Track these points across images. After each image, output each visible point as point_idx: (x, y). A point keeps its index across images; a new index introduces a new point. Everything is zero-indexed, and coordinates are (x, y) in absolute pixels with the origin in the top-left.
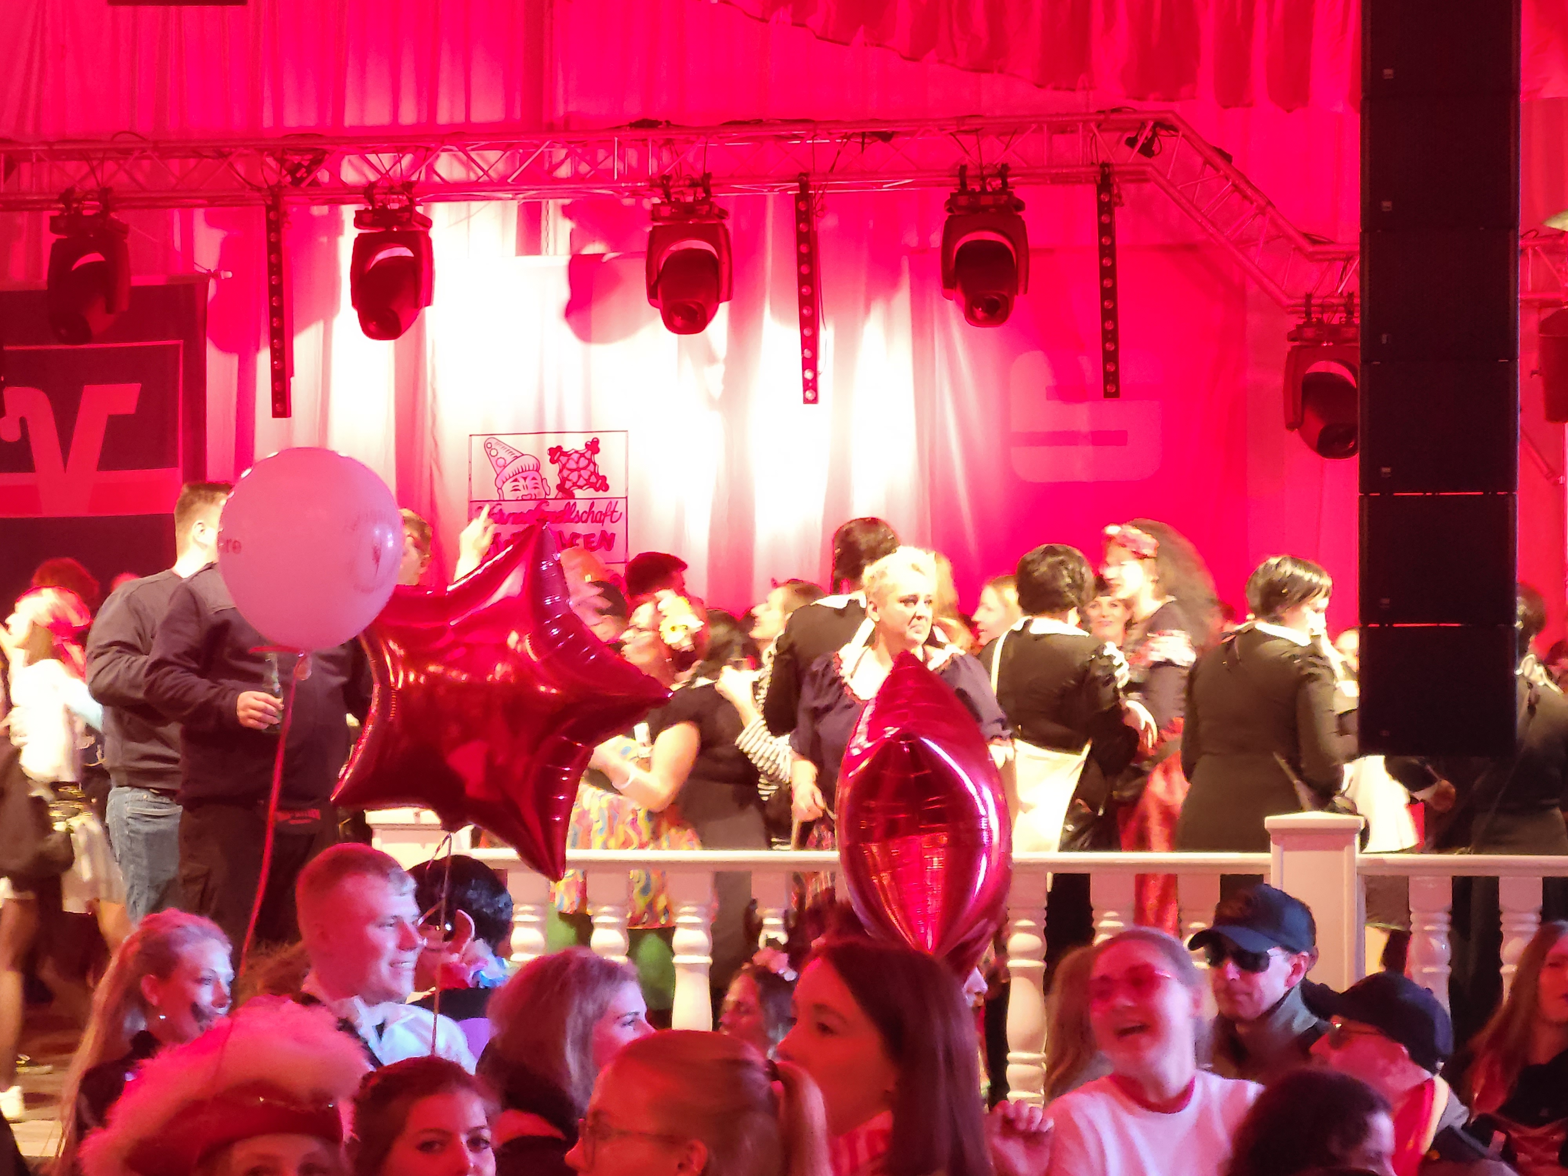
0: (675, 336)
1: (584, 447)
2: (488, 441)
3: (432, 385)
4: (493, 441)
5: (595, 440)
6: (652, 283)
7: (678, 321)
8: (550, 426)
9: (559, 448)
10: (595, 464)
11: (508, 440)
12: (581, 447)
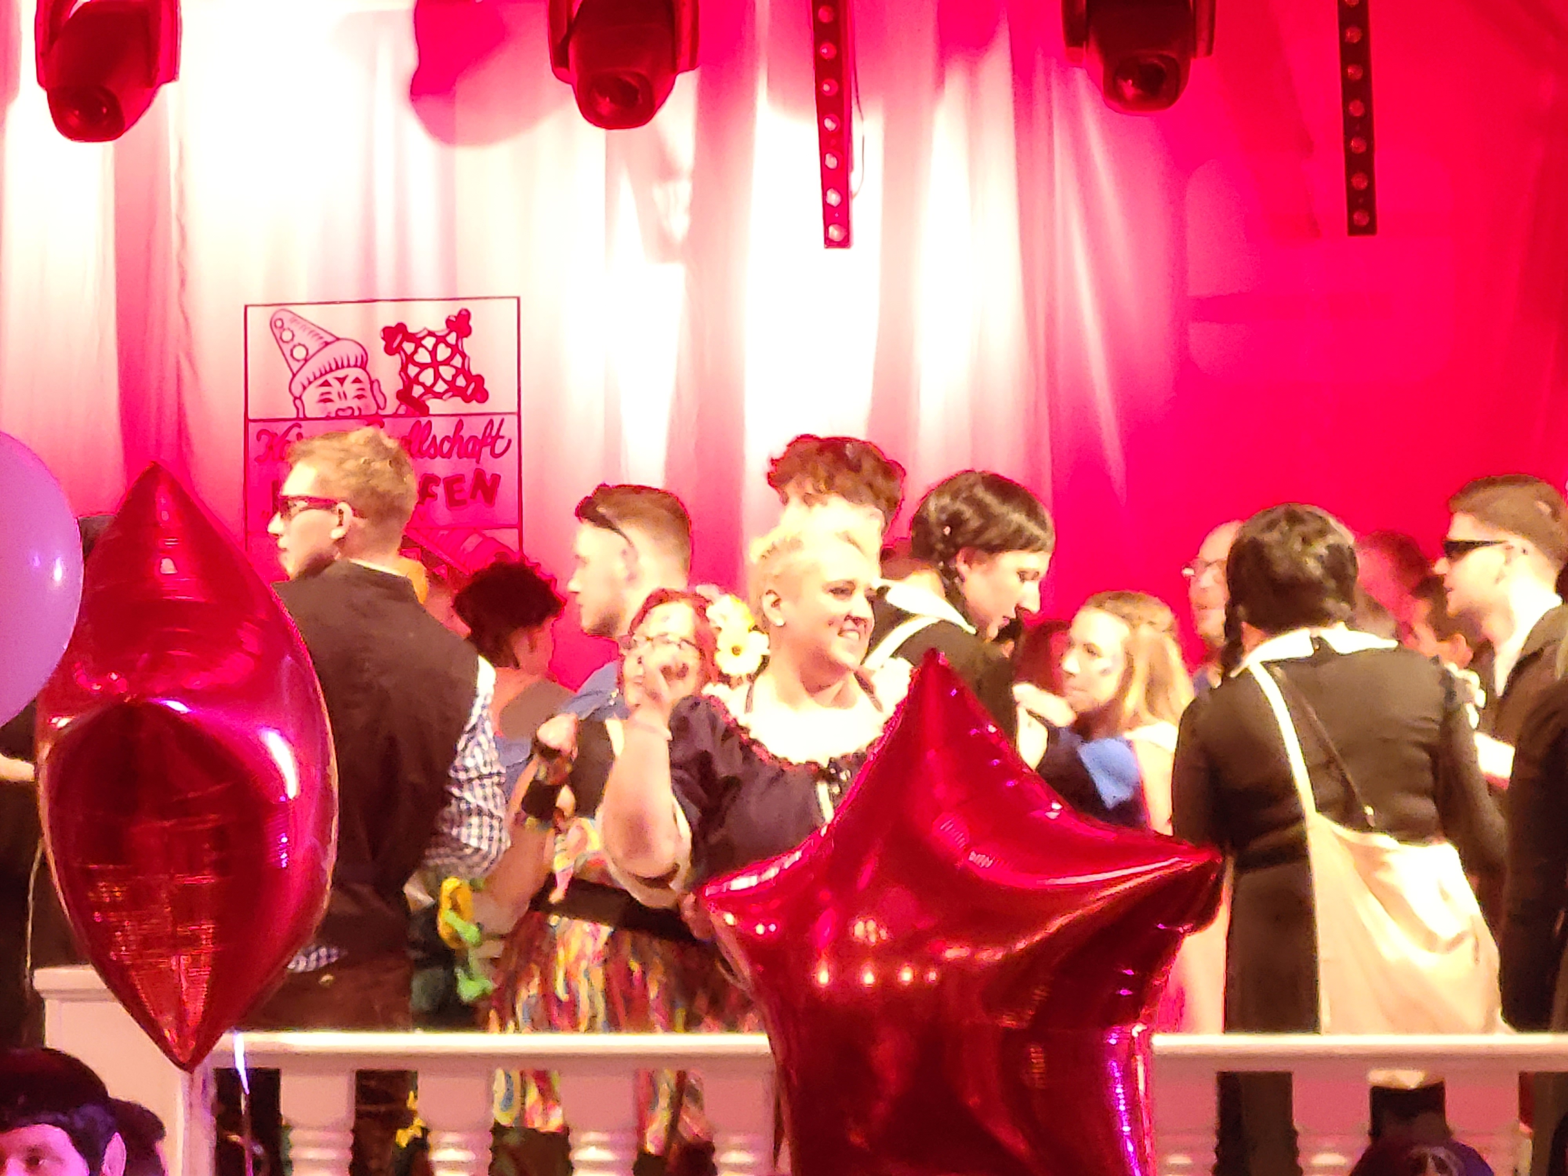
0: (599, 134)
1: (443, 326)
2: (278, 316)
3: (179, 220)
4: (286, 317)
5: (464, 313)
6: (559, 41)
7: (605, 105)
8: (385, 287)
9: (401, 328)
10: (464, 356)
11: (310, 314)
12: (440, 327)
